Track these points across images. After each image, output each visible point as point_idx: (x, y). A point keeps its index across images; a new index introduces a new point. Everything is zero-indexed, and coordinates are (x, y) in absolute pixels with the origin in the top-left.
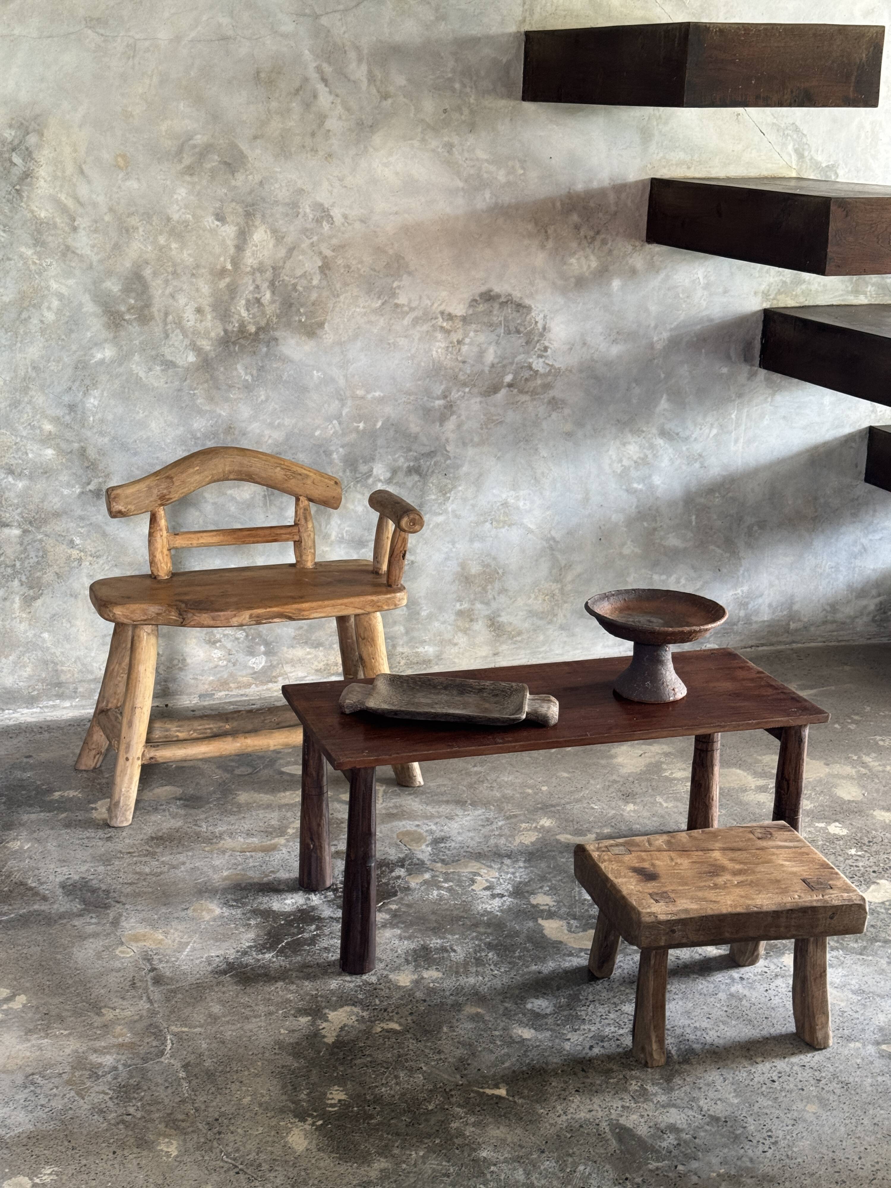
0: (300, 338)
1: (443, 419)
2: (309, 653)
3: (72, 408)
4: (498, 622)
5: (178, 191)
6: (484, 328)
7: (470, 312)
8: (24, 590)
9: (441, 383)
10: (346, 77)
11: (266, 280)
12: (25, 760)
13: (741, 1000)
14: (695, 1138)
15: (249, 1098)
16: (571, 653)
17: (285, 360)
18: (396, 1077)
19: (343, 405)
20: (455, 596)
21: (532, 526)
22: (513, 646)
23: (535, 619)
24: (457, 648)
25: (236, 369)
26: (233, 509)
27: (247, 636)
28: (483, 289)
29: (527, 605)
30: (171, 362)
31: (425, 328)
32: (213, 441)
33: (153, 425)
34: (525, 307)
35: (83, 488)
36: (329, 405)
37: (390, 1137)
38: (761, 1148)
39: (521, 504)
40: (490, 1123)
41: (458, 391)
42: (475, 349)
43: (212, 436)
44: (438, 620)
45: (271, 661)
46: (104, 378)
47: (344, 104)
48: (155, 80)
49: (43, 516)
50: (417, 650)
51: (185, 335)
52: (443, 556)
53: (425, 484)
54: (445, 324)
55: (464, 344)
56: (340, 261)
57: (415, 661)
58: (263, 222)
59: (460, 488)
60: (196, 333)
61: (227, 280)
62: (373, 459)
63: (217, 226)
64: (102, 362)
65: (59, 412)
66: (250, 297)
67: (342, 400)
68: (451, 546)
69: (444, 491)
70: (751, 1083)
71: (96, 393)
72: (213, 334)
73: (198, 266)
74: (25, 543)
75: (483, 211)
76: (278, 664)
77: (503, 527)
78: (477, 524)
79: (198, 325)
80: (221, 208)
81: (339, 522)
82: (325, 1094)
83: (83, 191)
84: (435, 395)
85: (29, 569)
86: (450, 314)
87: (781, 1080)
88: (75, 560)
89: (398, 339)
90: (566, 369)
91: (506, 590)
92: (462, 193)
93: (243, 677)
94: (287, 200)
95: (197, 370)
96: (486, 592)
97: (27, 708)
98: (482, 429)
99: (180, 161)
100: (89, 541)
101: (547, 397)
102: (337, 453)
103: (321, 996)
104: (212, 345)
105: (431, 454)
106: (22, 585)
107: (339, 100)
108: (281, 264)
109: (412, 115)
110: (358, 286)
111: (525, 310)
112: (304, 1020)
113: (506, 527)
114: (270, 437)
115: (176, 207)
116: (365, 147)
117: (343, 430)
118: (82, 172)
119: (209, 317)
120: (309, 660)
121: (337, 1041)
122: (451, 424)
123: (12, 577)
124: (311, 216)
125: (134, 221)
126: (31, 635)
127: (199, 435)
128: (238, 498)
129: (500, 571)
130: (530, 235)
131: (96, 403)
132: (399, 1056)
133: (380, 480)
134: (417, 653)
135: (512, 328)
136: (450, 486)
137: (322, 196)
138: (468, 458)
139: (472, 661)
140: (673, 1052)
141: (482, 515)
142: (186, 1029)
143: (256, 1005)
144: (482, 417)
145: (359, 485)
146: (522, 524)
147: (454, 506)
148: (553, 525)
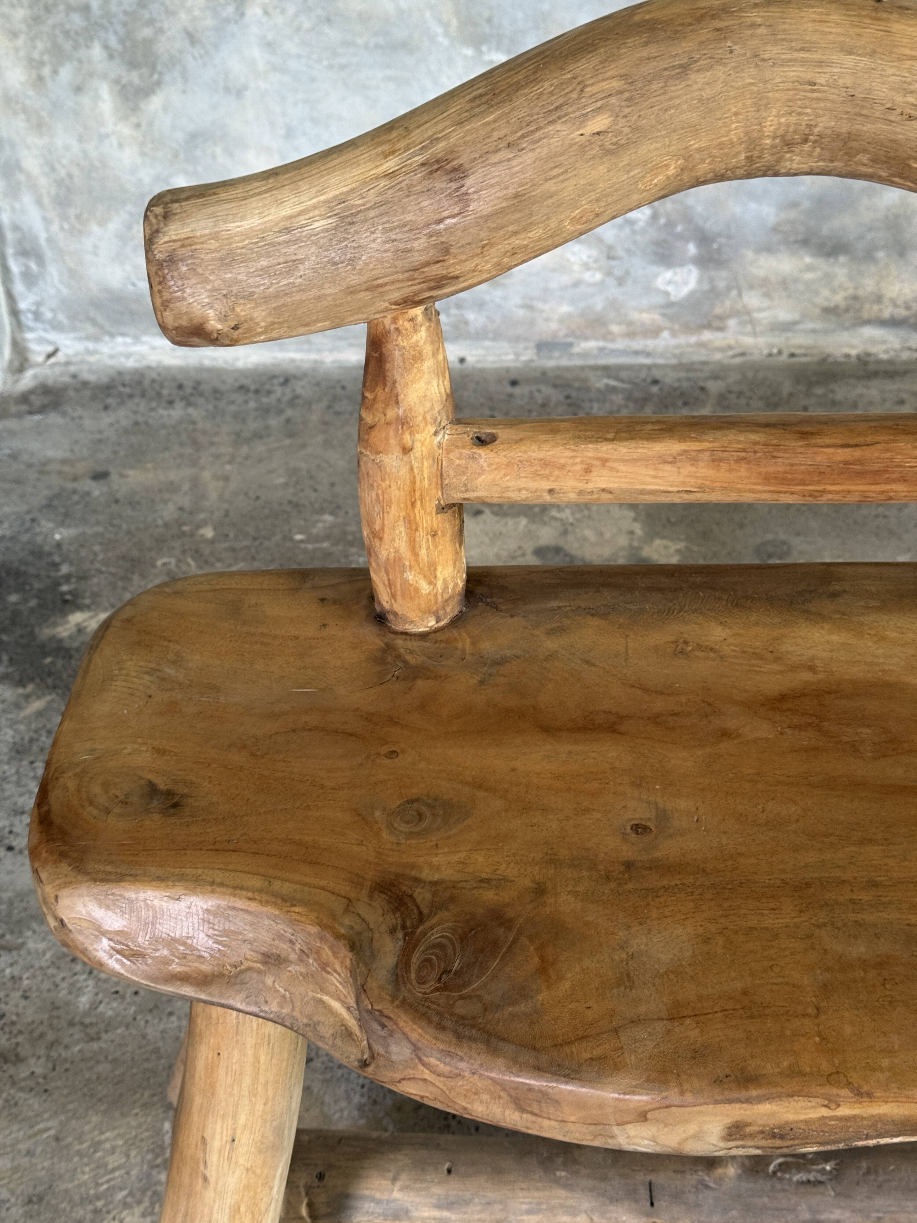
2: (809, 268)
8: (117, 69)
12: (88, 485)
27: (655, 217)
45: (711, 280)
76: (729, 289)
85: (122, 17)
93: (641, 311)
106: (111, 57)
120: (807, 283)
123: (88, 35)
126: (147, 180)
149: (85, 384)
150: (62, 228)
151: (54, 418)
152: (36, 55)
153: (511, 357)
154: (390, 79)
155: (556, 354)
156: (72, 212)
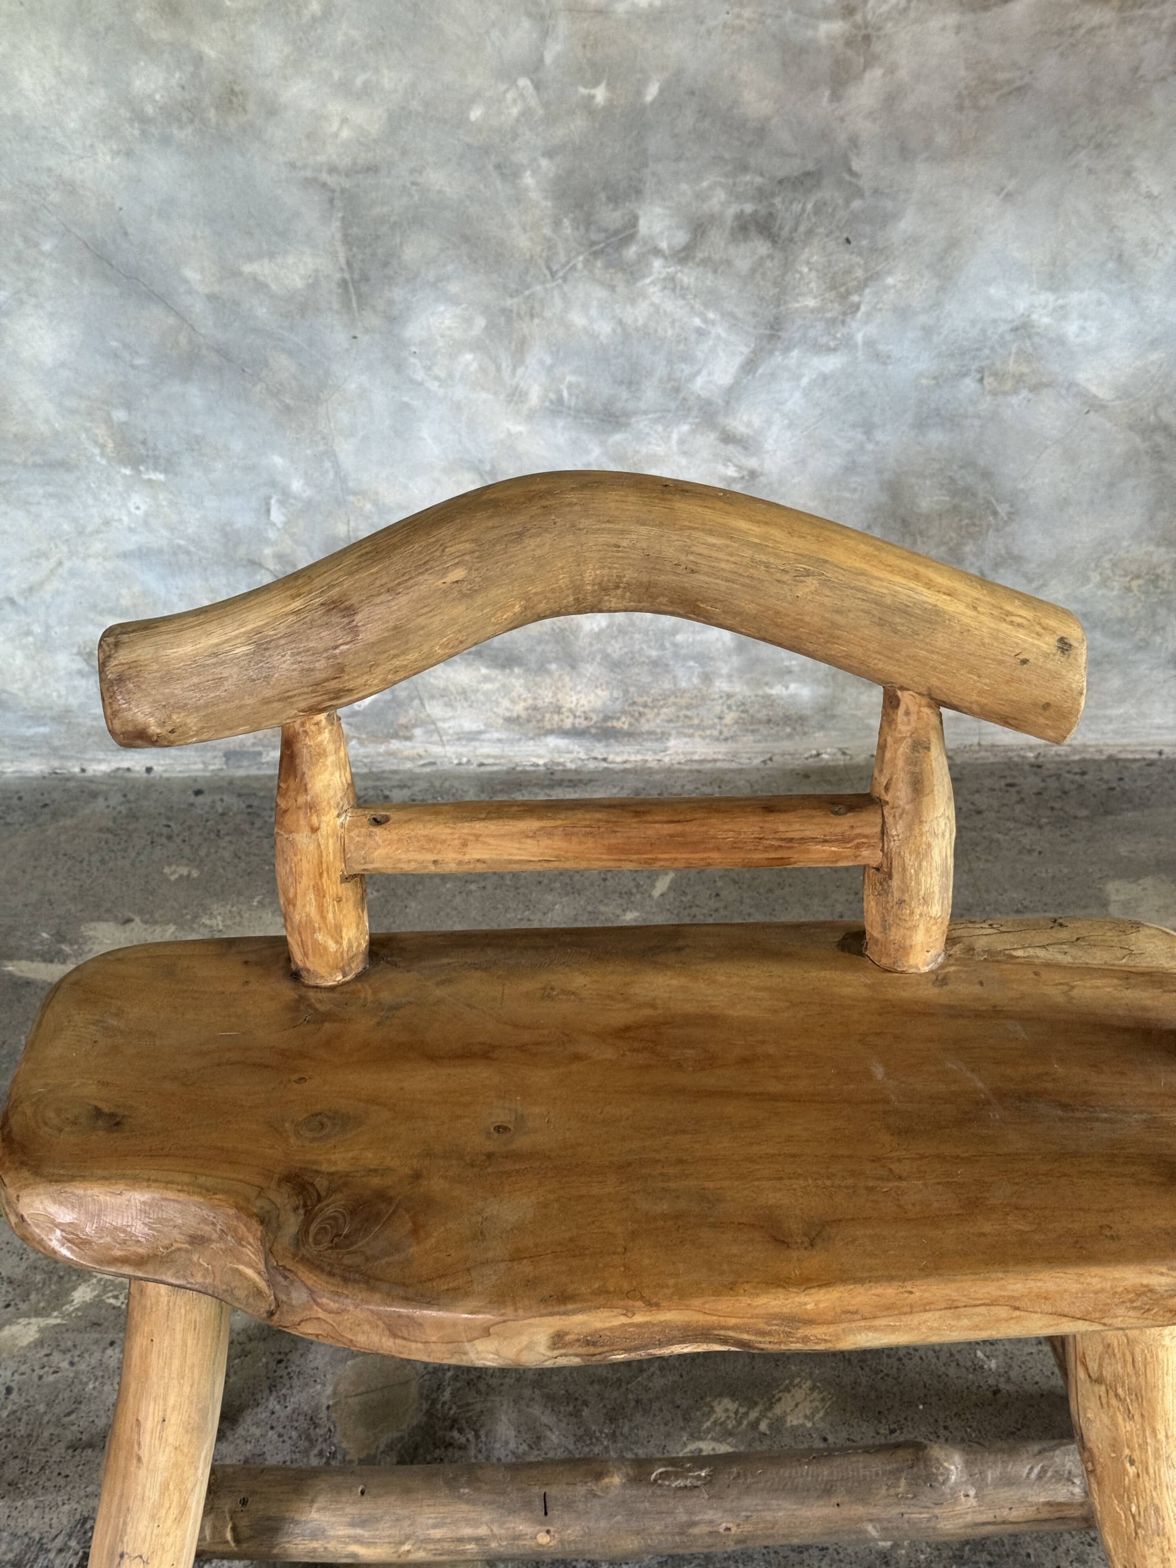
1: (841, 78)
2: (487, 679)
19: (545, 33)
21: (1103, 393)
23: (1098, 635)
26: (262, 312)
32: (189, 130)
33: (26, 81)
36: (505, 32)
39: (1071, 329)
43: (185, 116)
50: (768, 690)
52: (839, 461)
53: (787, 266)
57: (763, 715)
59: (890, 281)
62: (636, 191)
67: (543, 21)
68: (860, 437)
69: (843, 290)
76: (411, 698)
77: (1016, 391)
78: (939, 380)
81: (549, 361)
84: (819, 6)
91: (1018, 559)
98: (960, 108)
102: (534, 173)
105: (805, 181)
113: (1024, 393)
114: (344, 121)
117: (546, 105)
120: (486, 694)
122: (866, 92)
127: (150, 110)
128: (274, 287)
129: (1003, 510)
133: (657, 252)
134: (768, 697)
136: (859, 273)
138: (916, 195)
141: (952, 355)
144: (962, 73)
145: (599, 264)
146: (1071, 385)
147: (871, 330)
148: (1167, 391)
153: (200, 766)
154: (51, 495)
155: (245, 763)
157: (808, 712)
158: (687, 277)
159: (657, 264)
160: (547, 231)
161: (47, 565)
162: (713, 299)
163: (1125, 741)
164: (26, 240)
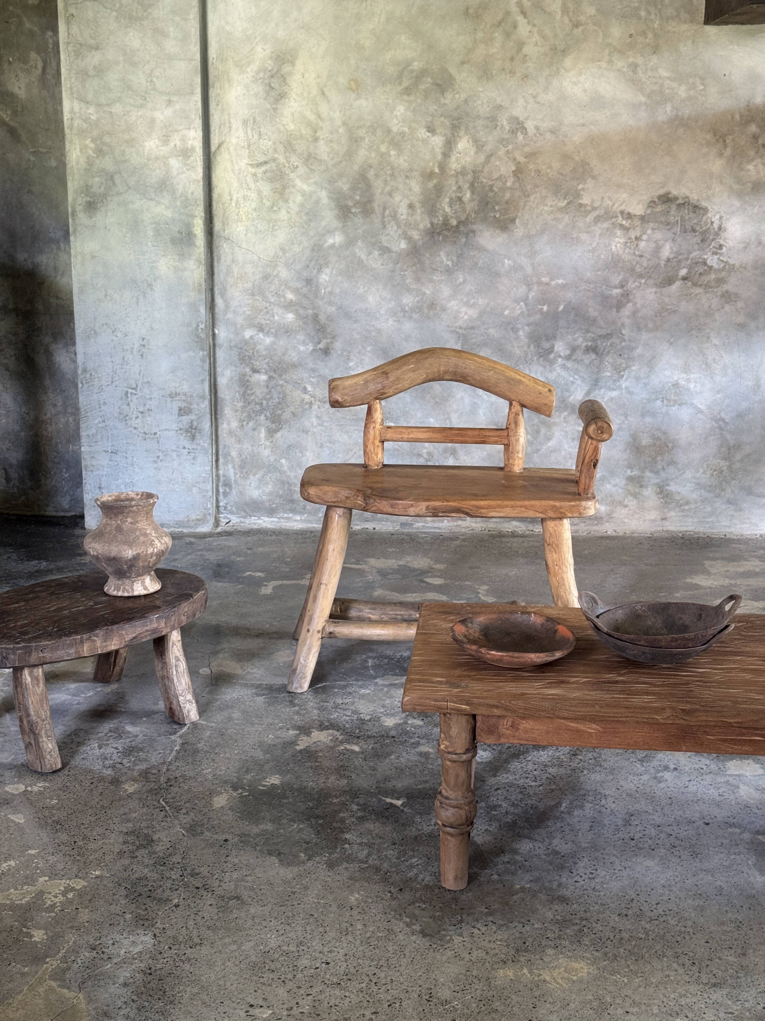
0: (494, 232)
1: (619, 306)
3: (308, 281)
4: (667, 490)
5: (398, 108)
6: (661, 226)
7: (649, 211)
8: (268, 423)
9: (619, 274)
10: (542, 10)
11: (467, 181)
13: (660, 782)
14: (526, 861)
15: (210, 770)
16: (738, 526)
17: (481, 249)
18: (327, 778)
19: (530, 290)
20: (626, 463)
21: (702, 407)
22: (681, 514)
23: (703, 491)
24: (627, 509)
25: (439, 255)
28: (662, 192)
29: (695, 478)
30: (387, 248)
31: (606, 225)
32: (418, 315)
33: (371, 299)
34: (701, 208)
35: (315, 346)
36: (517, 289)
37: (288, 812)
38: (576, 879)
39: (692, 386)
40: (371, 819)
41: (634, 282)
42: (652, 245)
43: (417, 310)
44: (610, 483)
46: (333, 259)
47: (540, 32)
48: (383, 17)
49: (284, 366)
51: (399, 226)
53: (601, 362)
54: (624, 222)
55: (642, 240)
56: (531, 167)
58: (466, 133)
59: (634, 368)
60: (408, 224)
61: (435, 181)
62: (554, 337)
63: (428, 136)
64: (332, 246)
65: (298, 285)
66: (453, 195)
67: (529, 286)
68: (623, 418)
69: (618, 370)
70: (612, 837)
71: (327, 270)
72: (421, 226)
73: (411, 170)
74: (270, 386)
75: (663, 123)
77: (674, 405)
78: (649, 401)
79: (410, 218)
80: (432, 122)
82: (265, 778)
83: (324, 109)
84: (613, 285)
85: (272, 407)
86: (629, 214)
87: (640, 840)
88: (307, 403)
89: (580, 235)
90: (741, 266)
91: (675, 463)
92: (644, 107)
94: (488, 115)
95: (408, 255)
96: (656, 463)
97: (268, 517)
98: (656, 316)
99: (400, 84)
100: (318, 389)
101: (720, 291)
102: (523, 330)
103: (320, 721)
104: (420, 235)
105: (608, 336)
106: (267, 419)
107: (535, 30)
108: (480, 168)
109: (600, 40)
110: (546, 188)
111: (701, 212)
112: (291, 732)
113: (677, 406)
114: (466, 313)
115: (395, 121)
116: (558, 69)
117: (528, 310)
118: (323, 94)
119: (419, 211)
121: (304, 749)
122: (627, 310)
123: (261, 412)
124: (508, 128)
125: (362, 132)
126: (272, 460)
127: (407, 308)
129: (670, 445)
130: (708, 144)
131: (327, 278)
132: (342, 766)
133: (560, 356)
135: (688, 227)
136: (624, 365)
137: (518, 111)
138: (642, 342)
139: (641, 523)
140: (564, 805)
141: (653, 393)
142: (205, 723)
143: (268, 718)
144: (657, 305)
145: (541, 359)
146: (692, 404)
147: (627, 384)
148: (723, 407)
149: (240, 531)
150: (240, 476)
151: (230, 538)
152: (242, 418)
153: (391, 528)
154: (356, 430)
155: (407, 529)
156: (245, 471)
157: (603, 516)
158: (569, 364)
159: (560, 360)
160: (525, 349)
161: (351, 453)
162: (577, 372)
163: (712, 531)
164: (363, 346)
